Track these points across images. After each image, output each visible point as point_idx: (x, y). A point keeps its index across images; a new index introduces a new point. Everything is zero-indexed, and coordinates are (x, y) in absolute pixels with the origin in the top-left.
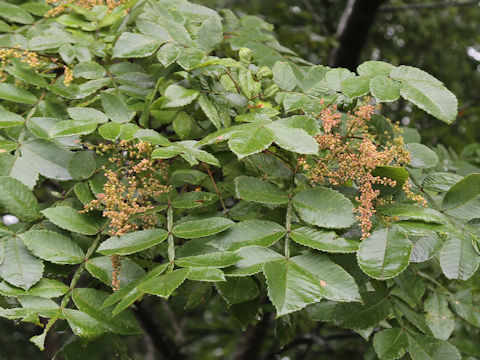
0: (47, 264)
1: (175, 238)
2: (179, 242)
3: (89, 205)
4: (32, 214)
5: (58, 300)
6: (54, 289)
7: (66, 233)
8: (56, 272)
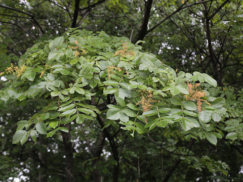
0: (129, 117)
1: (159, 113)
2: (160, 114)
3: (137, 104)
4: (124, 105)
5: (133, 125)
6: (131, 123)
7: (132, 110)
8: (131, 119)
